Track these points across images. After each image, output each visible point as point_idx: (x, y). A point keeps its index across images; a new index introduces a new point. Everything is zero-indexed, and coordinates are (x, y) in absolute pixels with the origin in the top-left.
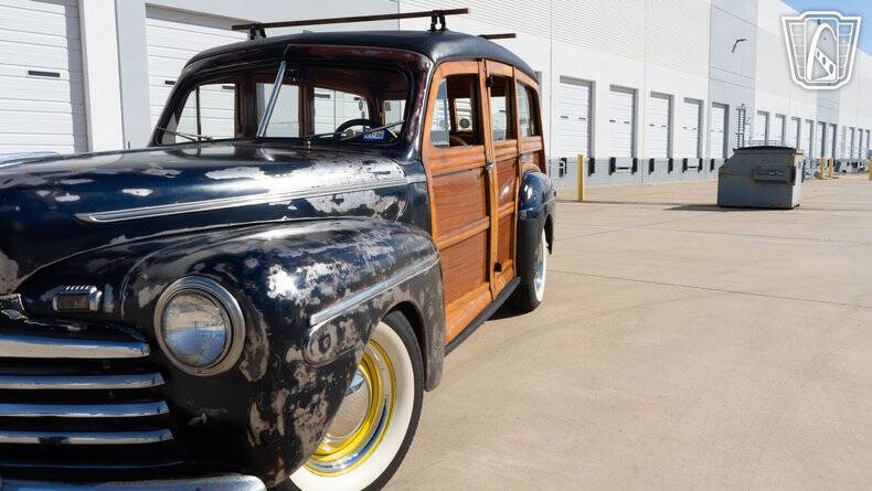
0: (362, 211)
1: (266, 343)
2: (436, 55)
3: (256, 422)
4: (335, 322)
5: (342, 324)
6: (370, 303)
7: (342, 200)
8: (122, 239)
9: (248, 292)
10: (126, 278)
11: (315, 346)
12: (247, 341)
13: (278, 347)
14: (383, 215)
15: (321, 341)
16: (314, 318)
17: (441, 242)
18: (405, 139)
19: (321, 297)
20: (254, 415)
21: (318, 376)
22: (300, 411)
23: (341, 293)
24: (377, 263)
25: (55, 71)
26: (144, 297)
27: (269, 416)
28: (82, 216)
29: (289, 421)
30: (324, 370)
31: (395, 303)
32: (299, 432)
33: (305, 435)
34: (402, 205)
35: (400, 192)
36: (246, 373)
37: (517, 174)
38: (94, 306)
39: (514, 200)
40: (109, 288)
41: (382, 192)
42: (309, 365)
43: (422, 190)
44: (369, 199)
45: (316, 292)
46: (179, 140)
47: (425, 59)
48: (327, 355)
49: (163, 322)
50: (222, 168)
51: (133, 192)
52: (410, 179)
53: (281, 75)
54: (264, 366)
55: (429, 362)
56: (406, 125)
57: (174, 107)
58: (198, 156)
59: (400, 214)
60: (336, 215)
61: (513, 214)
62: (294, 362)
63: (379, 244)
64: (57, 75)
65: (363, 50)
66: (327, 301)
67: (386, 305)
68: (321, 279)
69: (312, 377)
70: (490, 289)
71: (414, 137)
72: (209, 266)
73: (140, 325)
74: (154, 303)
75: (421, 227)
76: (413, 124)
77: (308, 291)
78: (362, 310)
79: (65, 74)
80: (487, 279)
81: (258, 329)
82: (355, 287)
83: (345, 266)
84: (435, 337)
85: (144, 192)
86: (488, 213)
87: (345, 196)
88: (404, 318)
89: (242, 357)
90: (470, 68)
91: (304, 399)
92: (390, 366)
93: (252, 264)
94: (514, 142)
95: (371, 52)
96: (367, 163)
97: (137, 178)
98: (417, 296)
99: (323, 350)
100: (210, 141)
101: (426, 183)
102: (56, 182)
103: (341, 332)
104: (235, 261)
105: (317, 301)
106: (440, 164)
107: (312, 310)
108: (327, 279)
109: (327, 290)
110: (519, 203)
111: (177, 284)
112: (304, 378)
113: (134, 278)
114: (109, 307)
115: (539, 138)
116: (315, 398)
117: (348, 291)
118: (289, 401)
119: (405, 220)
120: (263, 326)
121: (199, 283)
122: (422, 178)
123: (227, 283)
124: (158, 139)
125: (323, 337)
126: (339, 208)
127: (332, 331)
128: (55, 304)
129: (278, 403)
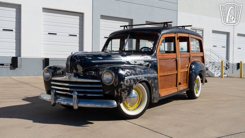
0: (141, 65)
1: (118, 80)
2: (162, 33)
3: (116, 93)
4: (130, 79)
5: (131, 80)
6: (137, 78)
7: (136, 62)
8: (97, 65)
9: (116, 72)
10: (98, 70)
11: (126, 82)
12: (115, 79)
13: (120, 81)
14: (145, 66)
15: (127, 82)
16: (126, 78)
17: (160, 74)
18: (153, 51)
19: (127, 74)
20: (115, 92)
21: (126, 87)
22: (123, 92)
23: (131, 75)
24: (139, 72)
25: (76, 35)
26: (100, 73)
27: (118, 92)
28: (92, 61)
29: (121, 94)
30: (127, 87)
31: (143, 80)
32: (122, 96)
33: (124, 97)
34: (150, 65)
35: (150, 62)
36: (114, 85)
37: (190, 62)
38: (93, 74)
39: (188, 68)
40: (95, 72)
41: (146, 61)
42: (125, 85)
43: (156, 62)
44: (142, 62)
45: (126, 74)
46: (107, 51)
47: (159, 34)
48: (128, 84)
49: (103, 76)
50: (114, 55)
51: (99, 58)
52: (152, 59)
53: (128, 37)
54: (117, 83)
55: (152, 96)
56: (153, 48)
57: (106, 45)
58: (111, 53)
59: (150, 66)
60: (135, 65)
61: (187, 72)
62: (122, 84)
63: (140, 69)
64: (76, 36)
65: (146, 32)
66: (128, 75)
67: (140, 79)
68: (127, 72)
69: (125, 87)
70: (177, 89)
71: (155, 51)
72: (110, 68)
73: (99, 77)
74: (102, 74)
75: (155, 69)
76: (155, 48)
77: (125, 73)
78: (135, 79)
79: (78, 35)
80: (177, 86)
81: (117, 78)
82: (134, 75)
83: (132, 71)
84: (154, 91)
85: (101, 58)
86: (177, 70)
87: (137, 61)
88: (146, 84)
89: (114, 82)
90: (173, 35)
91: (123, 90)
92: (142, 93)
93: (116, 68)
94: (189, 53)
95: (147, 32)
96: (143, 55)
97: (100, 56)
98: (149, 80)
99: (127, 83)
100: (113, 51)
101: (157, 60)
102: (88, 56)
103: (130, 81)
104: (114, 68)
105: (126, 75)
106: (162, 57)
107: (125, 76)
108: (129, 72)
109: (128, 74)
110: (190, 69)
111: (105, 71)
112: (124, 87)
113: (99, 70)
114: (95, 75)
115: (202, 53)
116: (125, 91)
117: (132, 75)
118: (121, 90)
119: (151, 67)
120: (117, 77)
121: (108, 70)
122: (156, 59)
123: (113, 70)
124: (103, 50)
125: (127, 81)
126: (135, 64)
127: (129, 80)
128: (87, 74)
129: (119, 90)
